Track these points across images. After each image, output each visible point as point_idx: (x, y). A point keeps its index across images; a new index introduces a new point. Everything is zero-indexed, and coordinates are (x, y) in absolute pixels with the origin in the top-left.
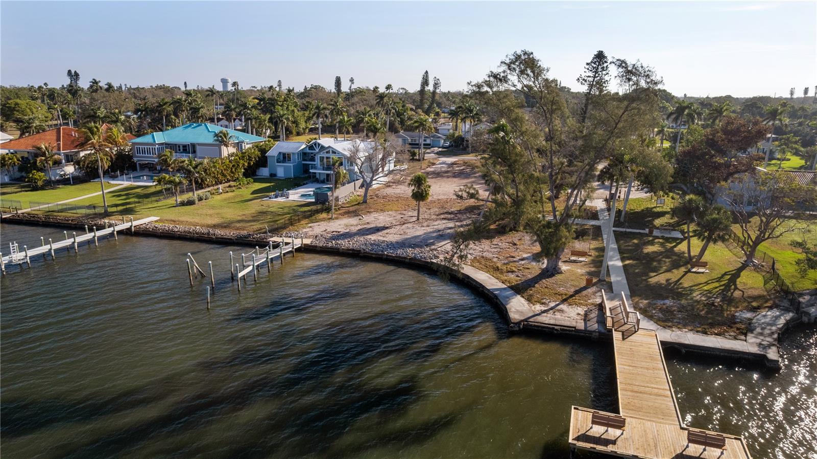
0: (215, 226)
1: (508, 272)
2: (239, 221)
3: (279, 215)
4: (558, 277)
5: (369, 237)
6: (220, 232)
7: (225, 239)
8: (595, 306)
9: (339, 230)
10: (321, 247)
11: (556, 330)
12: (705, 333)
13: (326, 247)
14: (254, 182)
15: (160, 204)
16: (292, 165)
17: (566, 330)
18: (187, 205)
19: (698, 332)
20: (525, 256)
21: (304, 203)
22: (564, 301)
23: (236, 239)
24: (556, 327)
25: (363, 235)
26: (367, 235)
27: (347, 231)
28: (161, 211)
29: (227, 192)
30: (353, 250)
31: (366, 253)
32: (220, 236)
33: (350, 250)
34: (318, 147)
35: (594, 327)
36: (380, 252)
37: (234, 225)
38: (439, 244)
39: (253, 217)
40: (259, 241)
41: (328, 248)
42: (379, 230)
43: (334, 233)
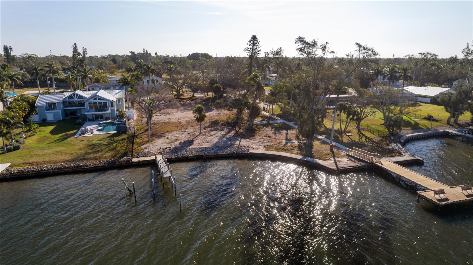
0: (73, 160)
1: (291, 150)
2: (87, 154)
3: (107, 145)
5: (192, 147)
6: (87, 163)
8: (347, 156)
9: (168, 146)
10: (175, 158)
12: (392, 156)
16: (60, 111)
18: (14, 151)
21: (111, 135)
22: (334, 156)
23: (108, 166)
24: (352, 168)
26: (189, 146)
27: (174, 146)
30: (197, 156)
32: (91, 166)
33: (195, 156)
34: (77, 97)
35: (363, 164)
36: (216, 154)
37: (89, 156)
38: (236, 143)
39: (91, 149)
40: (127, 163)
41: (180, 158)
42: (191, 142)
43: (168, 149)
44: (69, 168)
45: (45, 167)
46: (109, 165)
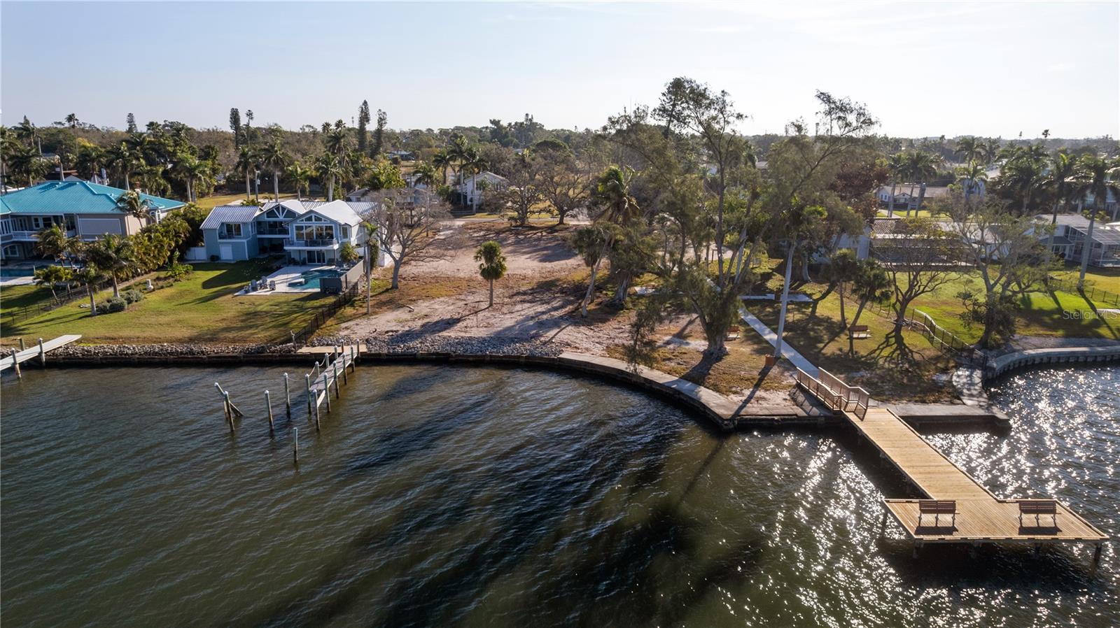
0: (191, 340)
1: (664, 360)
2: (228, 329)
3: (281, 315)
4: (727, 359)
5: (445, 334)
6: (210, 349)
7: (225, 357)
8: (794, 388)
9: (394, 329)
10: (387, 355)
11: (777, 421)
12: (923, 402)
13: (396, 355)
14: (194, 270)
15: (55, 313)
16: (245, 241)
17: (788, 419)
18: (111, 313)
19: (916, 401)
20: (667, 338)
21: (306, 295)
22: (757, 386)
23: (244, 357)
24: (776, 418)
25: (434, 332)
26: (440, 331)
27: (407, 329)
28: (69, 324)
29: (162, 287)
30: (437, 354)
31: (459, 355)
32: (213, 355)
33: (433, 354)
34: (283, 213)
35: (815, 411)
36: (480, 353)
37: (222, 335)
38: (548, 334)
39: (242, 321)
40: (285, 356)
41: (398, 355)
42: (450, 323)
43: (391, 334)
44: (171, 353)
45: (132, 348)
46: (247, 357)
